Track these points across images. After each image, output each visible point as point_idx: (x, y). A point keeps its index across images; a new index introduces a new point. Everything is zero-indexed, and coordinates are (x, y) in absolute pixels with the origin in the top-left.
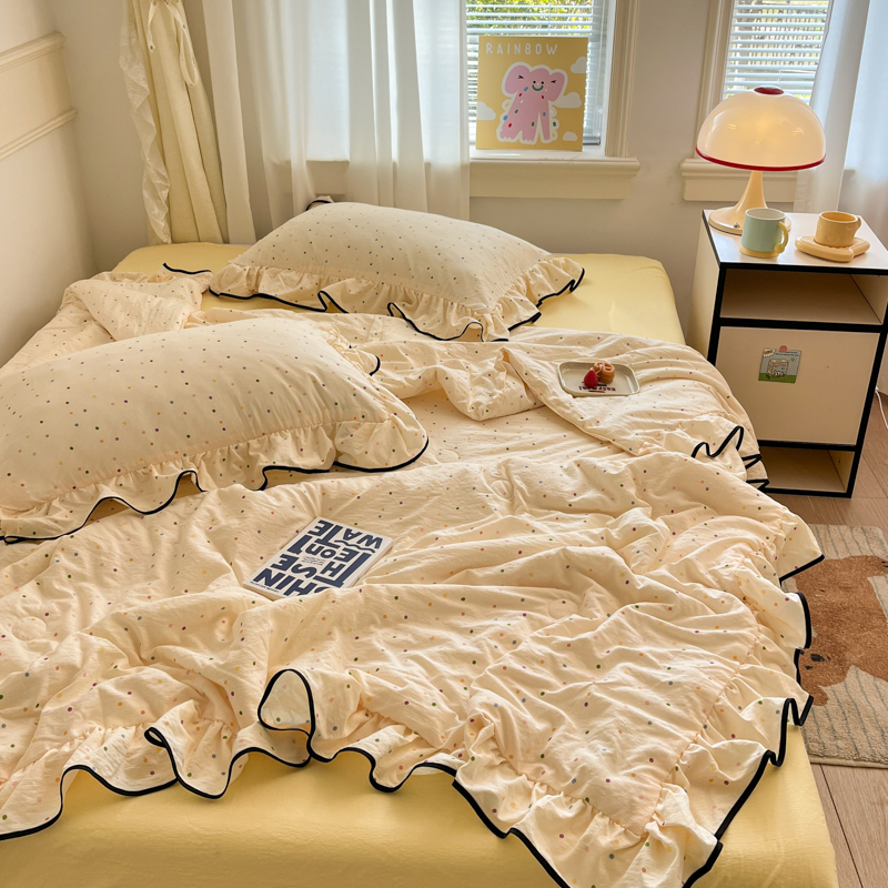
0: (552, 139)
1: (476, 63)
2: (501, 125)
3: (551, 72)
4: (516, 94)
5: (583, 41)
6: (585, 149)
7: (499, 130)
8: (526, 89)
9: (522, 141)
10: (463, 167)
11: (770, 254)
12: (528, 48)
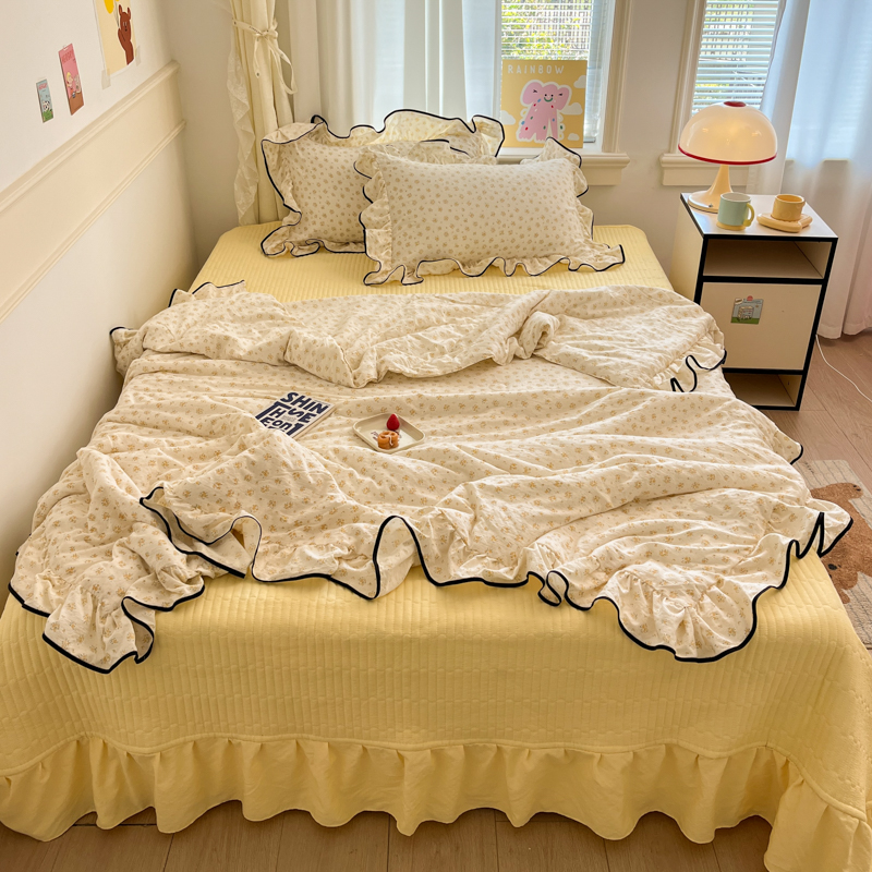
0: (560, 138)
2: (520, 128)
5: (584, 63)
8: (539, 101)
11: (739, 228)
12: (541, 69)
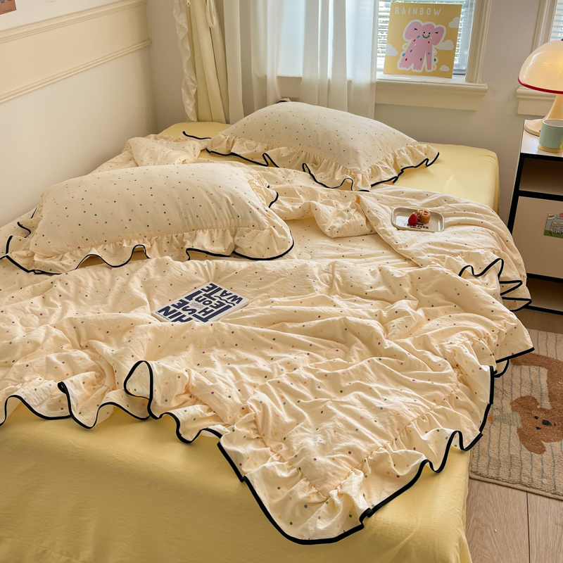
0: (433, 69)
1: (388, 19)
2: (400, 59)
3: (436, 26)
4: (412, 39)
5: (459, 7)
6: (453, 77)
7: (399, 62)
8: (418, 37)
9: (413, 70)
10: (372, 84)
12: (422, 10)
